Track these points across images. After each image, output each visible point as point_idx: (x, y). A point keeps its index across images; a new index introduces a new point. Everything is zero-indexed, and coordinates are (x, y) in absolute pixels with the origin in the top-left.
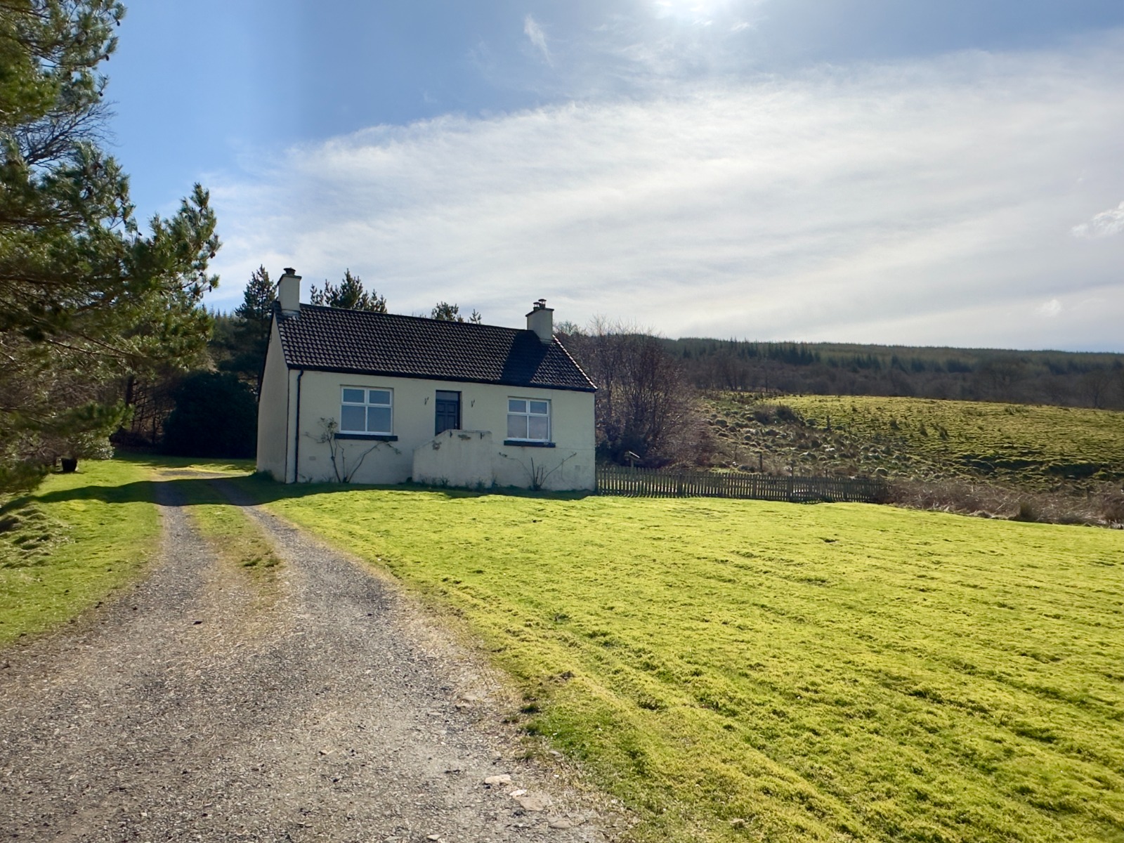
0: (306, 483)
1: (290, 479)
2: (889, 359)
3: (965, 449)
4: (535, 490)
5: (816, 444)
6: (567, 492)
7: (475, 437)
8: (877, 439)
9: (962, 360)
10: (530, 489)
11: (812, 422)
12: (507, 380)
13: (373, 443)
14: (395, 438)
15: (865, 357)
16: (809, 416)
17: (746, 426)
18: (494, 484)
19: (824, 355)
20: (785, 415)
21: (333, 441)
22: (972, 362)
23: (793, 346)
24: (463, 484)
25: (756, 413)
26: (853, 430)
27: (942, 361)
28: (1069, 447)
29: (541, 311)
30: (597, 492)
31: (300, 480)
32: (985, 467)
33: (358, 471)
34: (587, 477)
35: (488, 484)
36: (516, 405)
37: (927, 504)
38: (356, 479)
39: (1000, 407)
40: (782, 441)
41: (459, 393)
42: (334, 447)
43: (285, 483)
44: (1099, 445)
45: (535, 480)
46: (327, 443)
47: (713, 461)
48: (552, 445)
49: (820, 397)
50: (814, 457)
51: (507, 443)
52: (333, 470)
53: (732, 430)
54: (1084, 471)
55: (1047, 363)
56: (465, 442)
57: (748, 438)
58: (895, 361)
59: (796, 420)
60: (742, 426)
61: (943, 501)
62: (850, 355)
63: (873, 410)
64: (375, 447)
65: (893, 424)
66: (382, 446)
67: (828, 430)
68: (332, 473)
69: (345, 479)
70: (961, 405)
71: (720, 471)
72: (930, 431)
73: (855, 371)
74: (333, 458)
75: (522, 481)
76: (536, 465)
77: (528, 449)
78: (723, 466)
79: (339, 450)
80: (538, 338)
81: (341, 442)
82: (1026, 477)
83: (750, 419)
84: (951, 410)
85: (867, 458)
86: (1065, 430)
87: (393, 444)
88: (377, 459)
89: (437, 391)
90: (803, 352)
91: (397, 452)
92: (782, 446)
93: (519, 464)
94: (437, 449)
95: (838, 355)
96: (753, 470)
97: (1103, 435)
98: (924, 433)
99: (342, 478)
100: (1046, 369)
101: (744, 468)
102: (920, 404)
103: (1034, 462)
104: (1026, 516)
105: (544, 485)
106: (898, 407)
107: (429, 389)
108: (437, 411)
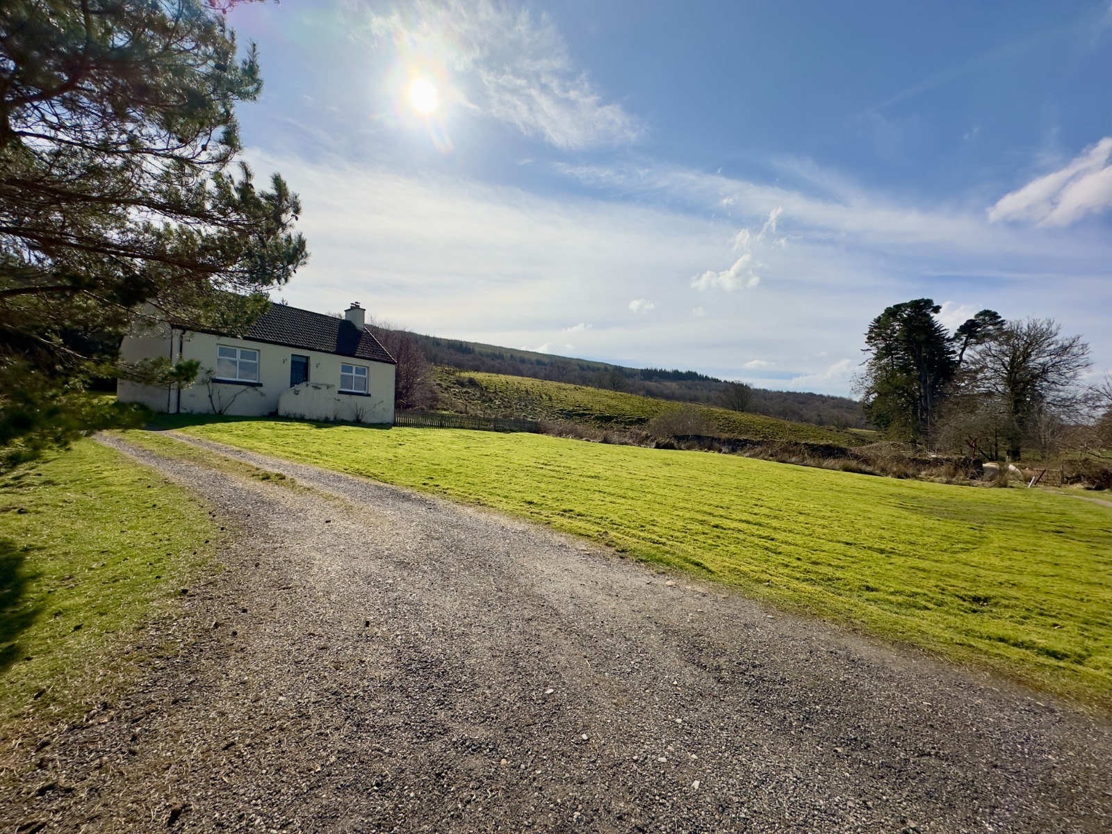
0: (187, 413)
1: (173, 410)
2: (509, 355)
3: (560, 406)
4: (358, 422)
5: (491, 400)
6: (377, 424)
7: (324, 388)
8: (520, 399)
9: (543, 359)
10: (354, 421)
11: (486, 388)
12: (339, 352)
13: (243, 387)
14: (261, 385)
15: (497, 353)
16: (484, 384)
17: (453, 387)
18: (335, 418)
19: (477, 349)
20: (472, 382)
21: (210, 384)
22: (547, 361)
23: (461, 343)
24: (315, 418)
25: (457, 380)
26: (508, 393)
27: (534, 358)
28: (602, 408)
29: (355, 309)
30: (395, 424)
31: (182, 411)
32: (569, 415)
33: (232, 405)
34: (389, 416)
35: (332, 418)
36: (346, 368)
37: (560, 434)
38: (229, 412)
39: (573, 386)
40: (473, 397)
41: (308, 358)
42: (211, 388)
43: (168, 413)
44: (614, 407)
45: (358, 417)
46: (205, 386)
47: (439, 406)
48: (369, 395)
49: (488, 374)
50: (491, 407)
51: (340, 392)
52: (211, 404)
53: (446, 389)
54: (609, 419)
55: (578, 365)
56: (317, 390)
57: (455, 394)
58: (512, 356)
59: (478, 385)
60: (450, 387)
61: (567, 434)
62: (490, 351)
63: (516, 383)
64: (245, 390)
65: (527, 391)
66: (251, 390)
67: (495, 392)
68: (211, 408)
69: (220, 412)
70: (556, 384)
71: (444, 412)
72: (544, 396)
73: (493, 360)
74: (210, 396)
75: (351, 418)
76: (359, 408)
77: (354, 397)
78: (445, 410)
79: (216, 391)
80: (354, 326)
81: (217, 384)
82: (586, 421)
83: (455, 384)
84: (551, 386)
85: (517, 409)
86: (599, 399)
87: (260, 389)
88: (247, 400)
89: (293, 355)
90: (466, 347)
91: (262, 394)
92: (473, 400)
93: (349, 405)
94: (297, 394)
95: (484, 350)
96: (461, 413)
97: (613, 403)
98: (541, 397)
99: (217, 411)
100: (578, 368)
101: (456, 411)
102: (537, 382)
103: (589, 414)
104: (606, 441)
105: (363, 420)
106: (527, 382)
107: (288, 352)
108: (292, 369)
